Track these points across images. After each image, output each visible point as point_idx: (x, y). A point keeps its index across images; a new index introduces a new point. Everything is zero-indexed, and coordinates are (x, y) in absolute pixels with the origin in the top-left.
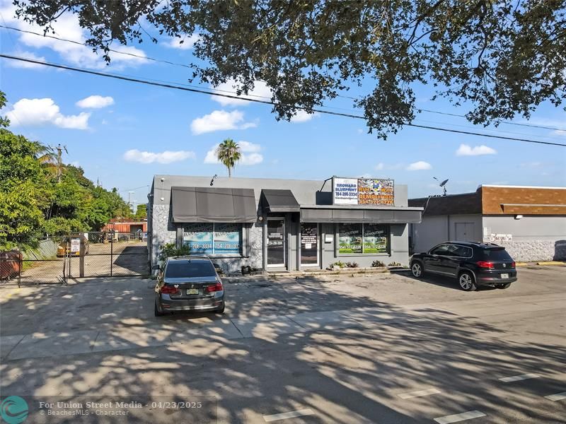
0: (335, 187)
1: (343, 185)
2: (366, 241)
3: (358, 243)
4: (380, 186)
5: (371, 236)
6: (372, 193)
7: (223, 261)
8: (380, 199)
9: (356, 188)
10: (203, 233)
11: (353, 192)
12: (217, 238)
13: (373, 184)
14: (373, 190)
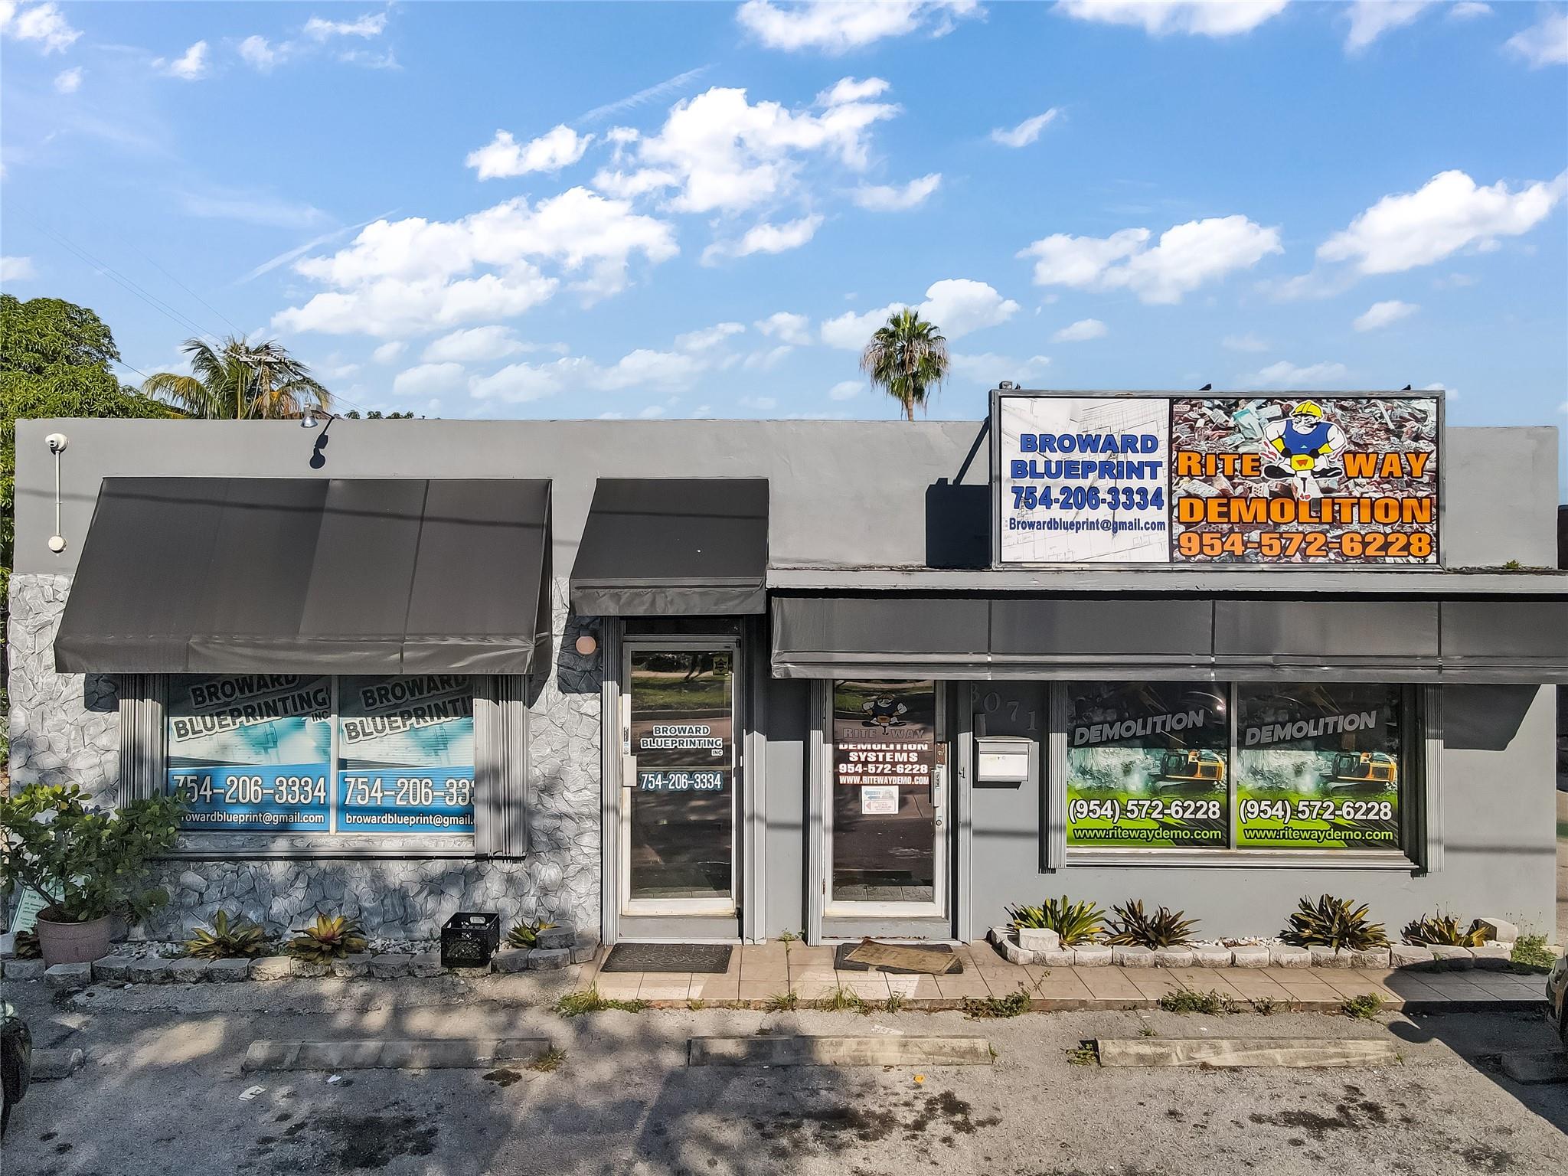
0: (1011, 452)
1: (1067, 443)
2: (1255, 772)
3: (1203, 788)
4: (1337, 439)
5: (1293, 743)
6: (1274, 484)
7: (377, 877)
8: (1336, 523)
9: (1161, 454)
10: (279, 722)
11: (1135, 483)
12: (351, 751)
13: (1280, 427)
14: (1285, 465)
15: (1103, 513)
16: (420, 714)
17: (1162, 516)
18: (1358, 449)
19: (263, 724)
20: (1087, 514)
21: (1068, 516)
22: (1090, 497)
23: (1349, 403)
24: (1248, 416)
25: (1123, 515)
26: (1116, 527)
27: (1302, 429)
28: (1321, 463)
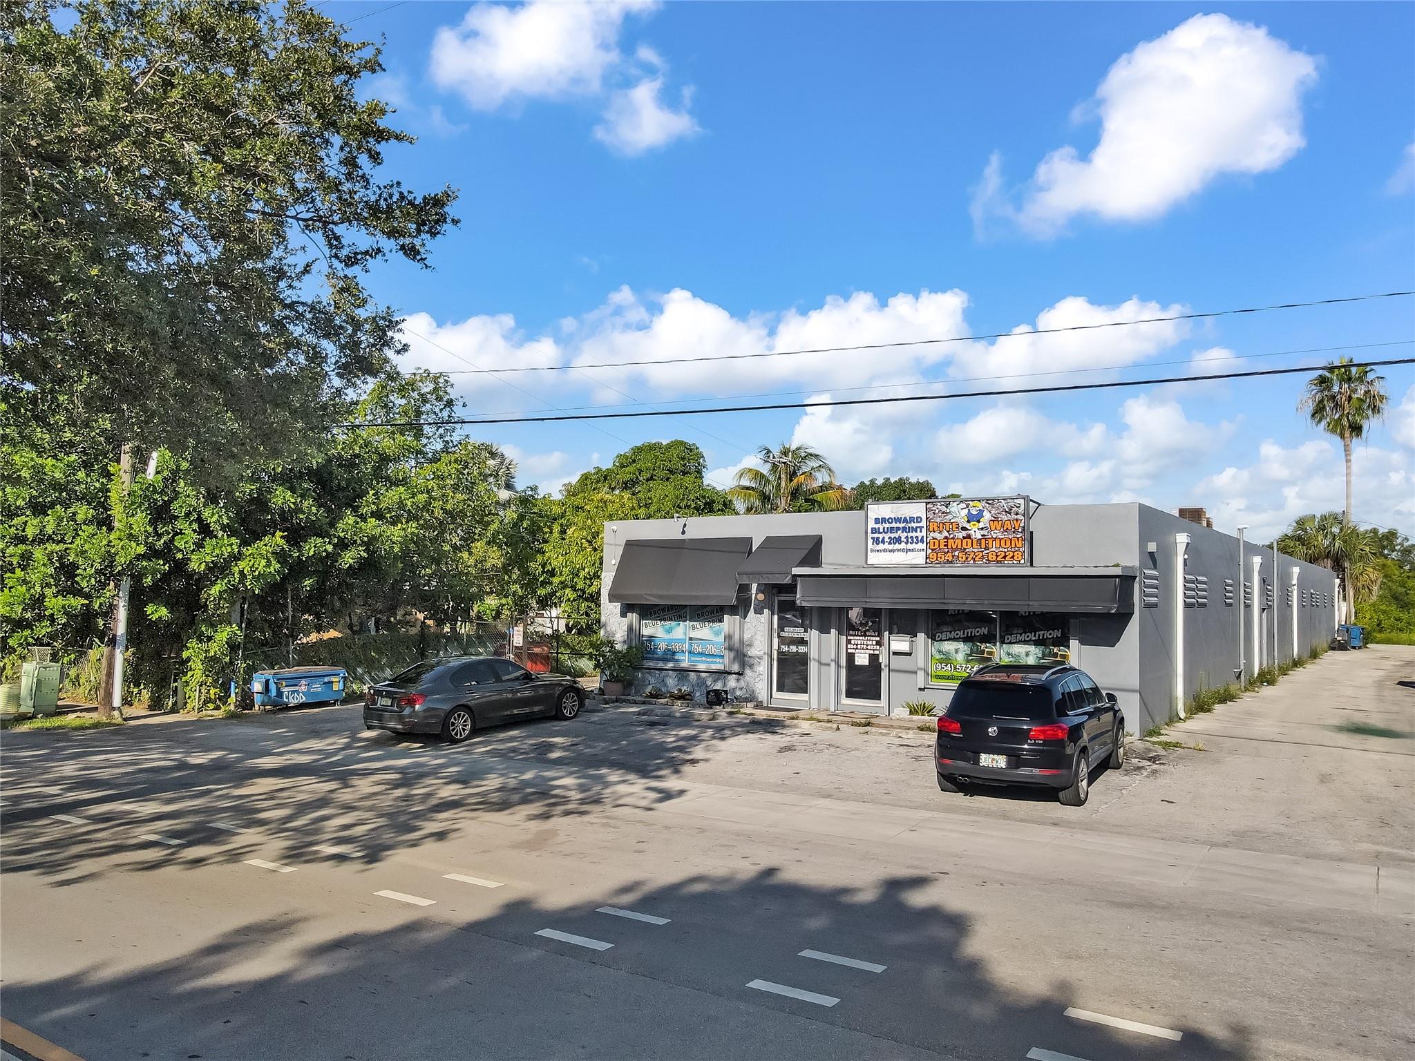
0: (871, 524)
1: (890, 520)
2: (1009, 654)
3: (987, 660)
4: (987, 516)
5: (1025, 642)
6: (964, 533)
8: (987, 548)
9: (923, 524)
10: (673, 623)
11: (914, 534)
12: (694, 634)
13: (966, 511)
14: (967, 526)
15: (903, 546)
16: (713, 621)
17: (923, 546)
18: (995, 519)
19: (669, 624)
20: (897, 546)
21: (890, 547)
22: (898, 540)
23: (991, 501)
24: (954, 507)
25: (910, 546)
26: (907, 551)
27: (974, 512)
28: (981, 525)
